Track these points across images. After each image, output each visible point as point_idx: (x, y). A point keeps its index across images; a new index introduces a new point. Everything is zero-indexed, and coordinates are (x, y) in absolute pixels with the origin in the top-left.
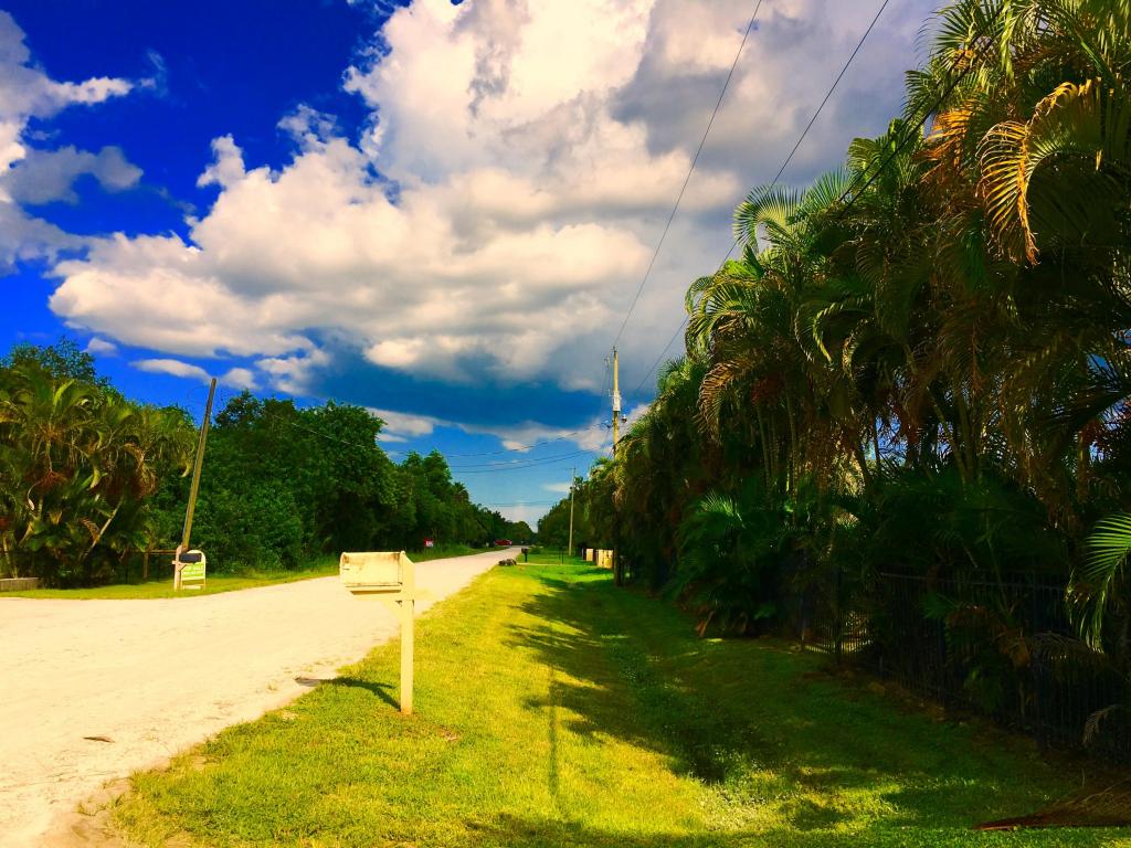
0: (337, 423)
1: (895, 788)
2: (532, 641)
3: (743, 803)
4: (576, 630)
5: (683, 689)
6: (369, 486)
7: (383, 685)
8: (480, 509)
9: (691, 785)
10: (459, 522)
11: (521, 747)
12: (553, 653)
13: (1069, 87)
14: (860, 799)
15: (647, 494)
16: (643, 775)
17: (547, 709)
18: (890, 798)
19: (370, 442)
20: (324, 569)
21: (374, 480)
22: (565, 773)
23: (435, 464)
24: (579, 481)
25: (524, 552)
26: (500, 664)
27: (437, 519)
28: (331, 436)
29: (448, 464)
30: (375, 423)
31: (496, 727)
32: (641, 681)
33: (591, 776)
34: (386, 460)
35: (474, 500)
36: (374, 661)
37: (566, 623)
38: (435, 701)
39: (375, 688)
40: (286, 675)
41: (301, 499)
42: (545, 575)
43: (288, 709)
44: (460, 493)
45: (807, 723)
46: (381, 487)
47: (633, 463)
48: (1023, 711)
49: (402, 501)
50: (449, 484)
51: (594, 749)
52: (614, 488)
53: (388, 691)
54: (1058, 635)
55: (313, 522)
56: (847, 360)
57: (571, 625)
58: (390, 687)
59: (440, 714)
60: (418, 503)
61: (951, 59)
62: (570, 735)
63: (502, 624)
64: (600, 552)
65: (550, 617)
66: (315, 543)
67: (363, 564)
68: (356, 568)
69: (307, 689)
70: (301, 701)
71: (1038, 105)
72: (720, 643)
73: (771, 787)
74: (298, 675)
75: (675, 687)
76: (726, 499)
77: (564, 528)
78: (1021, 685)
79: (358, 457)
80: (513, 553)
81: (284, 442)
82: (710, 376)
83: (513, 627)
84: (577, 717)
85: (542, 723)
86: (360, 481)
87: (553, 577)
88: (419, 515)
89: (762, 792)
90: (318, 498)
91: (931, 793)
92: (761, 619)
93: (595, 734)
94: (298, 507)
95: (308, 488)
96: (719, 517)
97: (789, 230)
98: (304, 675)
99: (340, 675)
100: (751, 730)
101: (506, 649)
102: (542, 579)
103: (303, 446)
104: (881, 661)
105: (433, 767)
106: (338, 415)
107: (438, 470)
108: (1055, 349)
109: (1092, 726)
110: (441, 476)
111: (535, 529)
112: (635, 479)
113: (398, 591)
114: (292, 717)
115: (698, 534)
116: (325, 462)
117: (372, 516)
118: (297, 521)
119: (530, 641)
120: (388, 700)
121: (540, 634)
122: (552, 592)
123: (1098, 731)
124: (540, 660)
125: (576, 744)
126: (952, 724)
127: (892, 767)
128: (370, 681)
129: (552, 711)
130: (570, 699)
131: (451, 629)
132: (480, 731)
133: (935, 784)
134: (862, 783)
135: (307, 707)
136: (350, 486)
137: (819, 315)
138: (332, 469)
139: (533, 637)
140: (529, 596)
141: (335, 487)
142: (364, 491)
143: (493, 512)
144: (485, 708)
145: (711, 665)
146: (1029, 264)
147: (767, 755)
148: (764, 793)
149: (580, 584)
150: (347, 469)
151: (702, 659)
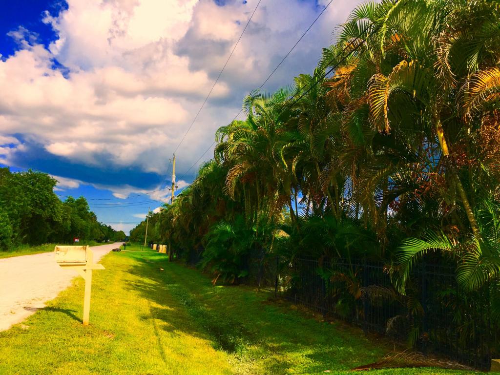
0: (33, 181)
1: (310, 352)
2: (136, 287)
3: (246, 361)
4: (155, 282)
5: (209, 309)
6: (48, 211)
7: (71, 310)
8: (102, 224)
9: (223, 354)
10: (92, 230)
11: (144, 339)
12: (148, 293)
13: (405, 62)
14: (297, 357)
15: (189, 221)
16: (201, 350)
17: (151, 320)
18: (309, 356)
19: (50, 191)
20: (23, 251)
21: (51, 209)
22: (168, 351)
23: (81, 203)
24: (151, 213)
25: (124, 245)
26: (125, 299)
27: (81, 229)
28: (30, 187)
29: (88, 203)
30: (53, 182)
31: (130, 330)
32: (189, 306)
33: (178, 352)
34: (58, 200)
35: (99, 220)
36: (63, 298)
37: (150, 279)
38: (98, 318)
39: (67, 312)
40: (18, 305)
41: (12, 217)
42: (135, 256)
43: (24, 323)
44: (93, 217)
45: (266, 323)
46: (55, 213)
47: (184, 206)
48: (357, 317)
49: (65, 219)
50: (88, 212)
51: (176, 339)
52: (172, 217)
53: (74, 314)
54: (378, 287)
55: (18, 228)
56: (294, 167)
57: (152, 280)
58: (75, 311)
59: (102, 324)
60: (72, 221)
61: (345, 45)
62: (165, 333)
63: (122, 280)
64: (161, 246)
65: (142, 276)
66: (18, 239)
67: (67, 251)
68: (63, 253)
69: (32, 313)
70: (30, 318)
71: (394, 68)
72: (222, 288)
73: (258, 353)
74: (25, 305)
75: (205, 308)
76: (228, 224)
77: (143, 234)
78: (357, 307)
79: (44, 197)
80: (118, 245)
81: (4, 188)
82: (232, 170)
83: (127, 281)
84: (165, 323)
85: (151, 327)
86: (44, 209)
87: (139, 257)
88: (72, 226)
89: (254, 356)
90: (21, 216)
91: (325, 353)
92: (241, 277)
93: (175, 331)
94: (10, 220)
95: (15, 211)
96: (225, 232)
97: (266, 109)
98: (28, 305)
99: (47, 306)
100: (242, 327)
101: (125, 291)
102: (134, 258)
103: (14, 191)
104: (296, 296)
105: (105, 351)
106: (34, 177)
107: (82, 206)
108: (389, 169)
109: (390, 323)
110: (84, 208)
111: (128, 234)
112: (184, 214)
113: (85, 265)
114: (27, 327)
115: (215, 240)
116: (26, 199)
117: (48, 226)
118: (10, 227)
119: (135, 288)
120: (75, 318)
121: (139, 284)
122: (140, 264)
123: (392, 326)
124: (142, 296)
125: (168, 337)
126: (328, 323)
127: (307, 343)
128: (64, 308)
129: (153, 322)
130: (161, 315)
131: (97, 282)
132: (123, 332)
133: (326, 349)
134: (296, 350)
135: (34, 322)
136: (38, 211)
137: (284, 147)
138: (29, 202)
139: (137, 285)
140: (130, 266)
141: (30, 212)
142: (45, 214)
143: (108, 226)
144: (123, 321)
145: (220, 298)
146: (386, 134)
147: (252, 339)
148: (255, 356)
149: (151, 260)
150: (37, 202)
151: (216, 295)
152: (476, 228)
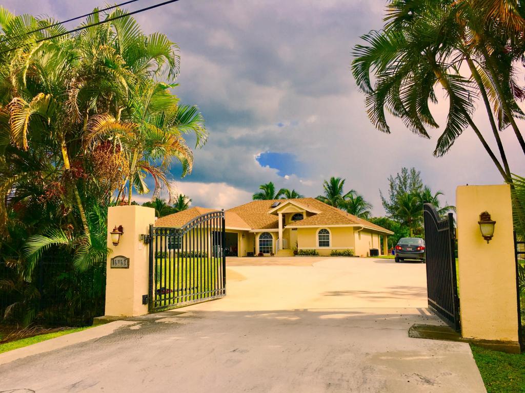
13: (42, 94)
71: (34, 98)
123: (10, 312)
152: (87, 226)
